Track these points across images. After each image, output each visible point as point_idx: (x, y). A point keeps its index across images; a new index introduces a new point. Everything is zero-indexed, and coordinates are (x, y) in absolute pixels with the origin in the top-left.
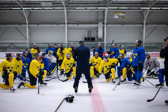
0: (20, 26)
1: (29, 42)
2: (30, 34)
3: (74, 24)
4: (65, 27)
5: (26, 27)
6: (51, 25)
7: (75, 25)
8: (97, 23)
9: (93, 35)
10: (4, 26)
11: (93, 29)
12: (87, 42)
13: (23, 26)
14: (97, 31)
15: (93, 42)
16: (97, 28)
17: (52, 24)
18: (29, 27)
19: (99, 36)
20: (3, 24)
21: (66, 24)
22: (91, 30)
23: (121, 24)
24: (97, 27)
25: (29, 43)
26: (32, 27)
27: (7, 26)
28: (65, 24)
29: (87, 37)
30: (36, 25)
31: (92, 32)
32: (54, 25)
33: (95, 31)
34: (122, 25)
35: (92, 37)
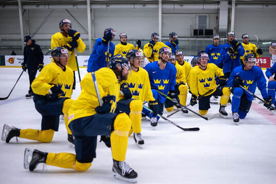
0: (76, 7)
1: (92, 37)
2: (93, 22)
3: (174, 3)
4: (158, 9)
5: (87, 9)
6: (132, 6)
7: (177, 7)
8: (218, 3)
9: (209, 25)
10: (47, 7)
11: (210, 13)
12: (197, 37)
13: (80, 7)
14: (217, 18)
15: (208, 37)
16: (217, 12)
17: (134, 4)
18: (91, 10)
19: (220, 27)
20: (45, 5)
21: (160, 4)
22: (206, 16)
23: (263, 4)
24: (218, 10)
25: (92, 40)
26: (96, 9)
27: (51, 7)
28: (158, 4)
29: (197, 28)
30: (104, 7)
31: (208, 19)
32: (137, 6)
33: (214, 16)
34: (264, 7)
35: (208, 28)
